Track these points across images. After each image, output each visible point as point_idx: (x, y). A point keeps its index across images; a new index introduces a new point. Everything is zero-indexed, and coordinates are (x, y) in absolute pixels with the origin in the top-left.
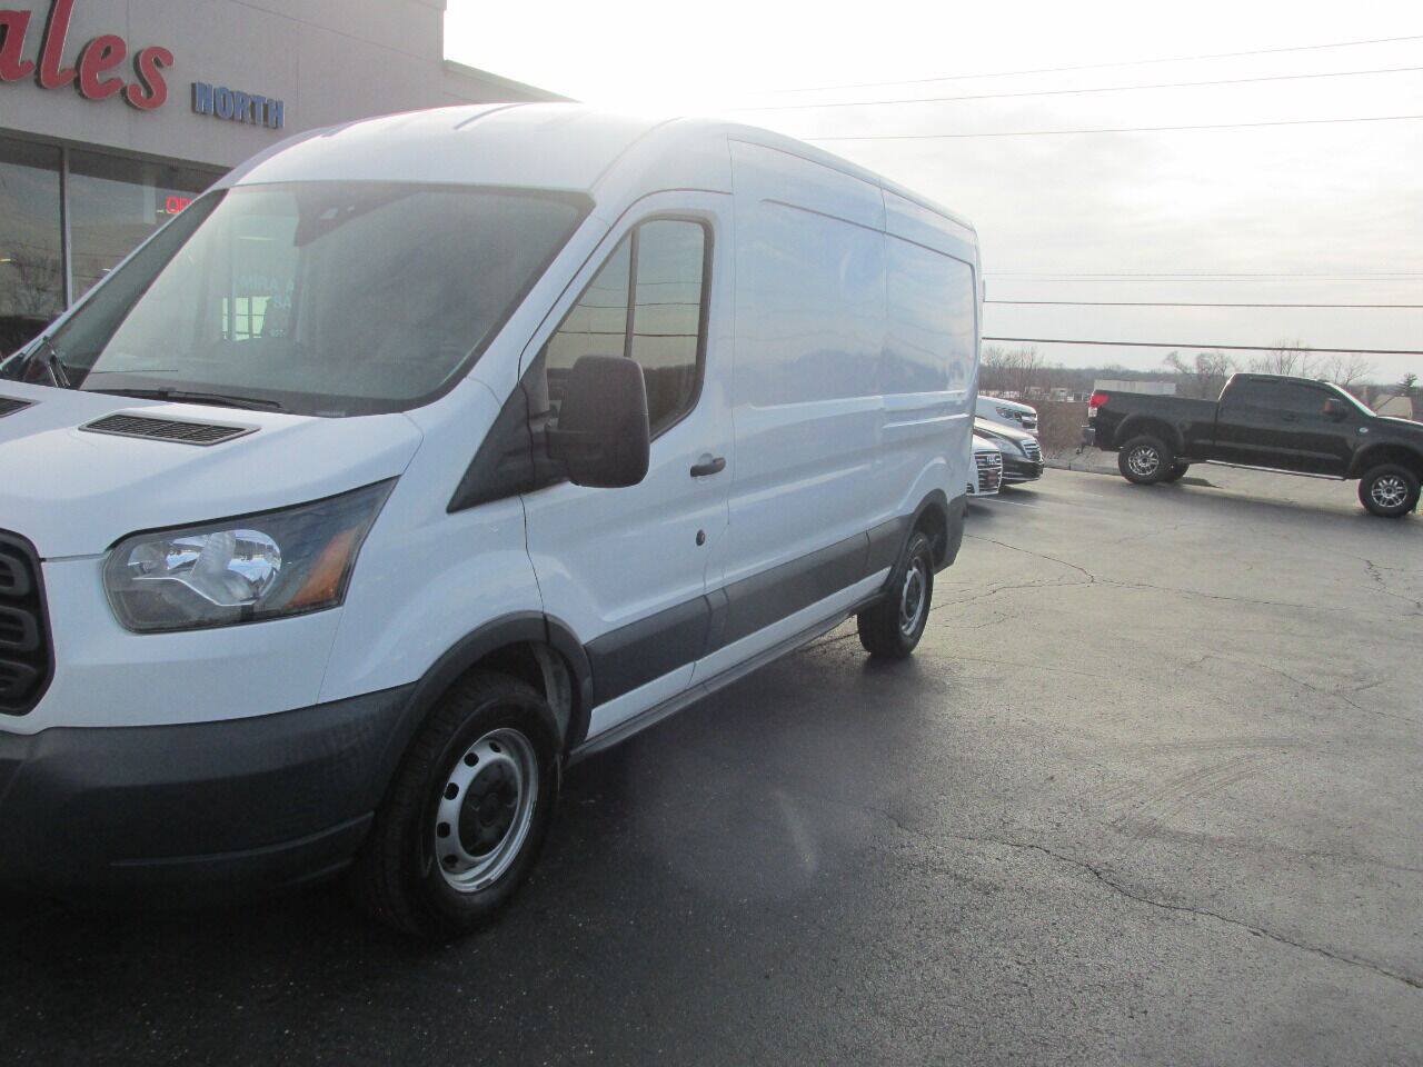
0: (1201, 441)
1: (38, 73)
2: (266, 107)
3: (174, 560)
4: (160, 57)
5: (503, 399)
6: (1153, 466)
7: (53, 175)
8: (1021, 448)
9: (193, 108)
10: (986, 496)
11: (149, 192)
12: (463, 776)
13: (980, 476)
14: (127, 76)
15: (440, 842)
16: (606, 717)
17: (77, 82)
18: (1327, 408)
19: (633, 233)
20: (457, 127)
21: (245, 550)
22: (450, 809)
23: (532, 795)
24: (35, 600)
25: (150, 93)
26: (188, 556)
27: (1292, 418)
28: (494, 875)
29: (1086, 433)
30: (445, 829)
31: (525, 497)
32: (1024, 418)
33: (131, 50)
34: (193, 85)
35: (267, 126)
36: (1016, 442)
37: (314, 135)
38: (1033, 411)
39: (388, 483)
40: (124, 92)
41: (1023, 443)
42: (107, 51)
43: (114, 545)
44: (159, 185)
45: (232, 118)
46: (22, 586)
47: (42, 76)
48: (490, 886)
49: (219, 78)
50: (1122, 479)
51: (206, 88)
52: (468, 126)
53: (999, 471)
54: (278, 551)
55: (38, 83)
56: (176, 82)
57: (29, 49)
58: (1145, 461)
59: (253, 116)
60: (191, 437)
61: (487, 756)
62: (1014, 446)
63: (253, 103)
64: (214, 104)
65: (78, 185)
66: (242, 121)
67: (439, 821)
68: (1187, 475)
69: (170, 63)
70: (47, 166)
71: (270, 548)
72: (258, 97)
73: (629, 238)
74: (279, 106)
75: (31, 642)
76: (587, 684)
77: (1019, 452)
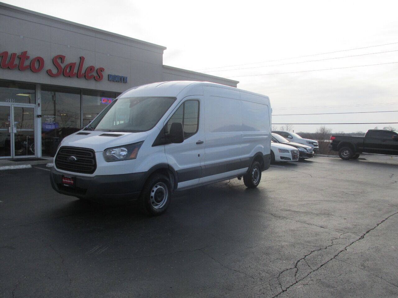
0: (360, 148)
1: (77, 75)
2: (124, 78)
3: (113, 152)
4: (102, 70)
5: (161, 130)
6: (348, 155)
7: (79, 95)
8: (307, 150)
9: (108, 80)
10: (294, 161)
11: (99, 98)
12: (155, 189)
13: (292, 156)
14: (95, 74)
15: (151, 199)
16: (181, 185)
17: (85, 76)
18: (393, 137)
19: (184, 103)
20: (156, 87)
21: (123, 151)
22: (153, 194)
23: (167, 195)
24: (94, 158)
25: (100, 77)
26: (115, 152)
27: (384, 140)
28: (161, 207)
29: (330, 147)
30: (152, 197)
31: (165, 145)
32: (314, 144)
33: (96, 69)
34: (108, 75)
35: (124, 82)
36: (305, 148)
37: (133, 89)
38: (317, 142)
39: (143, 142)
40: (94, 77)
41: (307, 149)
42: (91, 69)
43: (105, 150)
44: (101, 96)
45: (117, 81)
46: (92, 156)
47: (78, 76)
48: (159, 209)
49: (114, 73)
50: (341, 159)
51: (111, 75)
52: (158, 86)
53: (298, 155)
54: (127, 151)
55: (77, 77)
56: (105, 74)
57: (75, 71)
58: (346, 153)
59: (121, 81)
60: (115, 136)
61: (159, 187)
62: (305, 150)
63: (121, 78)
64: (113, 79)
65: (85, 97)
66: (119, 82)
67: (151, 196)
68: (359, 157)
69: (104, 71)
70: (78, 94)
71: (126, 151)
72: (122, 76)
73: (183, 104)
74: (126, 78)
75: (94, 163)
76: (176, 177)
77: (306, 151)
